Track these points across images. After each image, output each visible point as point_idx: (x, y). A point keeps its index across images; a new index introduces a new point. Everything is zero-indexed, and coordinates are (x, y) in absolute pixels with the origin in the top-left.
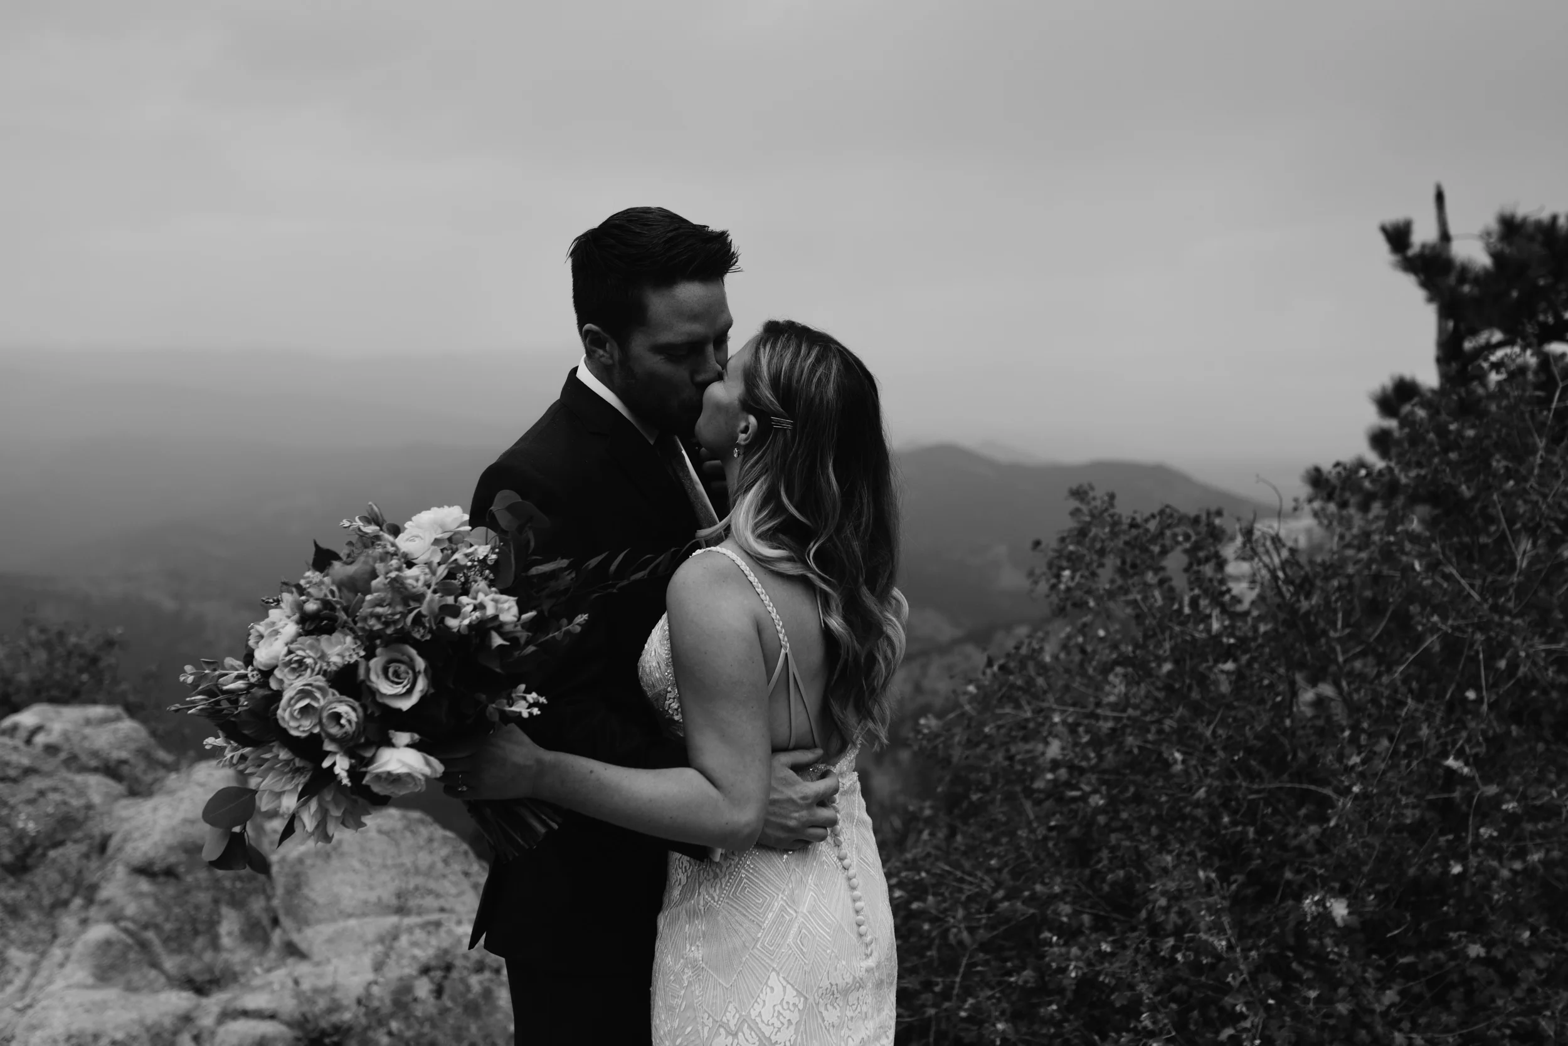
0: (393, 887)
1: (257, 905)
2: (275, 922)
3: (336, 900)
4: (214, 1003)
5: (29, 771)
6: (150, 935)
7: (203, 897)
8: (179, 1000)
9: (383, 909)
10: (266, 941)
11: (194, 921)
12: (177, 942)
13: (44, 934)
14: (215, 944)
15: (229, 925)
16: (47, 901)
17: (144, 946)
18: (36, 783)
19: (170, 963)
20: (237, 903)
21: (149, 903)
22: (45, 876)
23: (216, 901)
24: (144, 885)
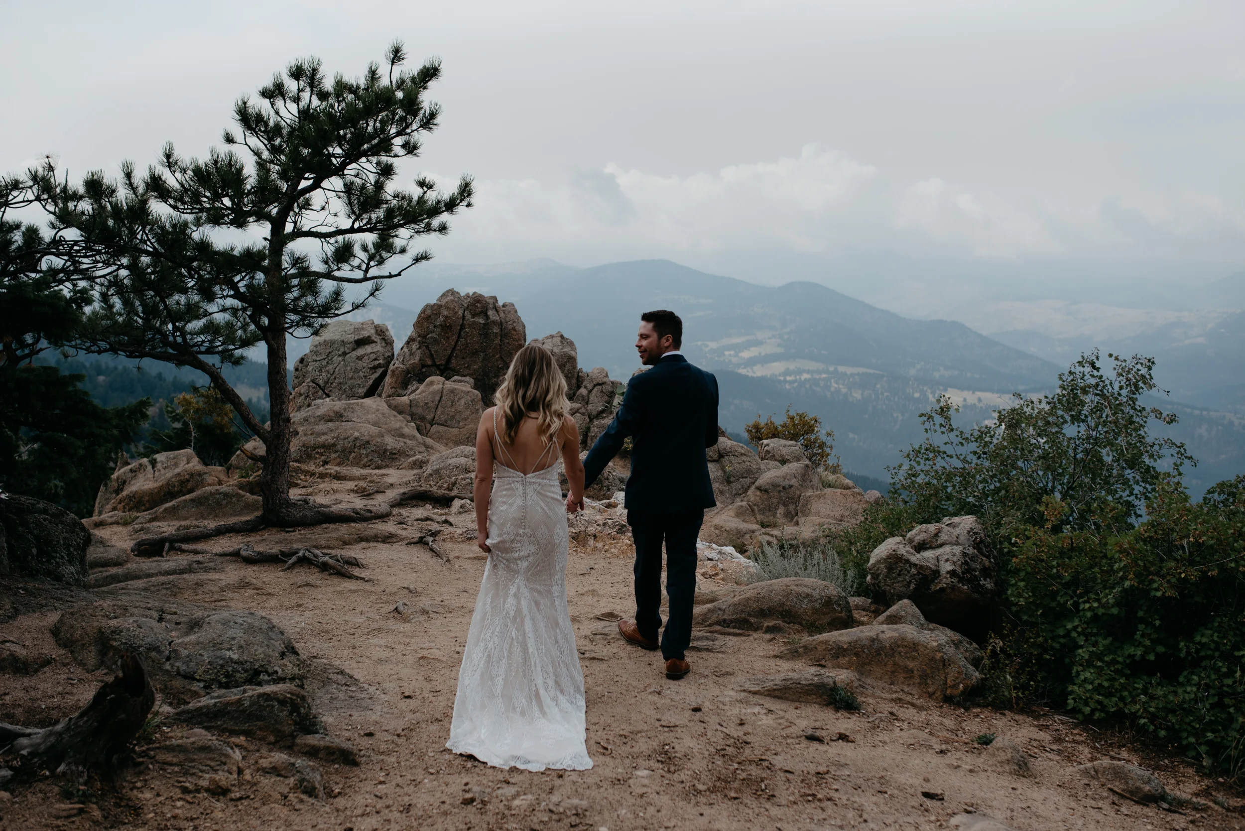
0: (840, 513)
1: (792, 507)
2: (797, 514)
3: (819, 512)
4: (763, 530)
5: (742, 454)
6: (756, 508)
7: (774, 500)
8: (755, 527)
9: (836, 519)
10: (792, 520)
11: (770, 507)
12: (762, 511)
13: (729, 501)
14: (774, 515)
15: (781, 511)
16: (734, 492)
17: (753, 510)
18: (744, 458)
19: (759, 517)
20: (785, 505)
21: (758, 498)
22: (736, 486)
23: (778, 503)
24: (758, 493)
